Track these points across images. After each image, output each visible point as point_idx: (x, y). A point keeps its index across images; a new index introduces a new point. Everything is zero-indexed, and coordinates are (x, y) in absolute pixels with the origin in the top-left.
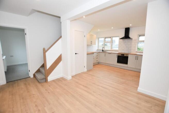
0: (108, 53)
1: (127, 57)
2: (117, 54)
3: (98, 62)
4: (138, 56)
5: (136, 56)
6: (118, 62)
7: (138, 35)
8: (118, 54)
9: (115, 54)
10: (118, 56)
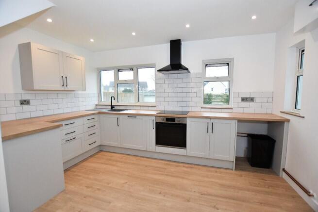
0: (126, 117)
1: (184, 127)
2: (154, 118)
3: (100, 146)
4: (212, 121)
5: (208, 120)
6: (160, 141)
7: (203, 61)
8: (156, 116)
9: (147, 117)
10: (157, 123)
